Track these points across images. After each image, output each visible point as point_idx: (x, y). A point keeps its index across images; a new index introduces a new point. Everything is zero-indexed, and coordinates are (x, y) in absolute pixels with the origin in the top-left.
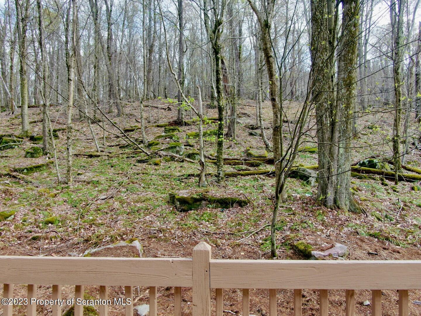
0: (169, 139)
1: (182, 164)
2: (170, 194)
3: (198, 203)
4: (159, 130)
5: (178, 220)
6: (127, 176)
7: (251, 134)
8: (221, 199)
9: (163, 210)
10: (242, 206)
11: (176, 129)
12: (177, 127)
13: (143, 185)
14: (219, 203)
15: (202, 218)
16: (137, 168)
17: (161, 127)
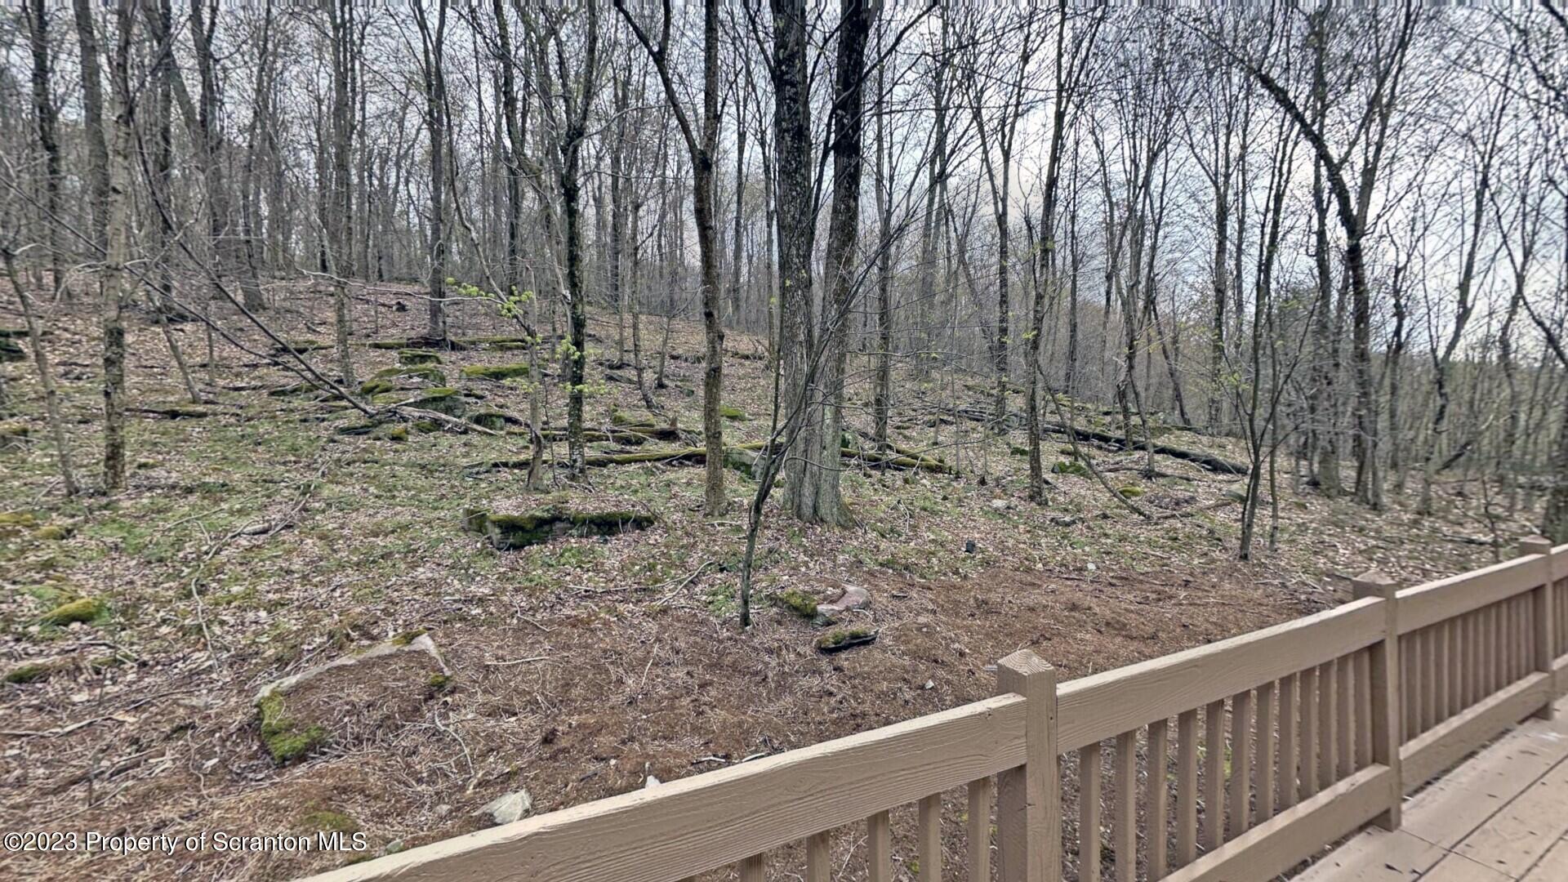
0: (420, 380)
1: (464, 438)
2: (469, 512)
3: (546, 528)
4: (383, 356)
5: (502, 570)
6: (317, 470)
7: (610, 378)
8: (599, 517)
9: (456, 550)
10: (643, 529)
11: (430, 357)
12: (432, 352)
13: (372, 489)
14: (595, 524)
15: (563, 561)
16: (341, 447)
17: (389, 347)
